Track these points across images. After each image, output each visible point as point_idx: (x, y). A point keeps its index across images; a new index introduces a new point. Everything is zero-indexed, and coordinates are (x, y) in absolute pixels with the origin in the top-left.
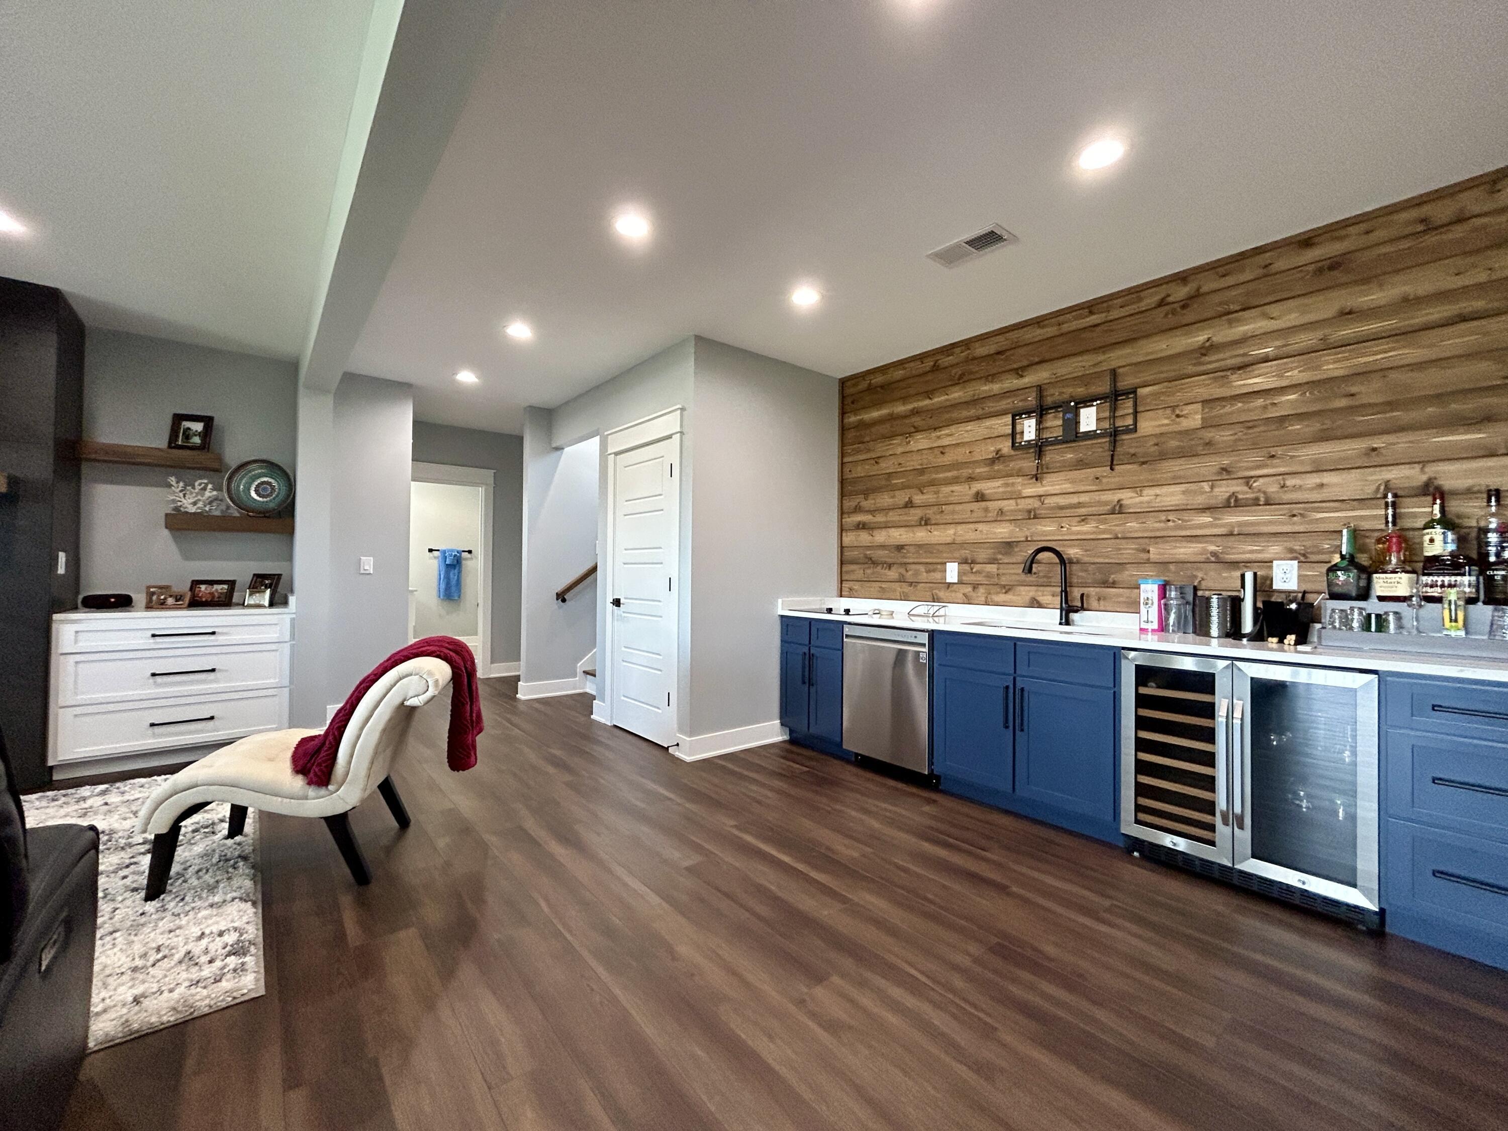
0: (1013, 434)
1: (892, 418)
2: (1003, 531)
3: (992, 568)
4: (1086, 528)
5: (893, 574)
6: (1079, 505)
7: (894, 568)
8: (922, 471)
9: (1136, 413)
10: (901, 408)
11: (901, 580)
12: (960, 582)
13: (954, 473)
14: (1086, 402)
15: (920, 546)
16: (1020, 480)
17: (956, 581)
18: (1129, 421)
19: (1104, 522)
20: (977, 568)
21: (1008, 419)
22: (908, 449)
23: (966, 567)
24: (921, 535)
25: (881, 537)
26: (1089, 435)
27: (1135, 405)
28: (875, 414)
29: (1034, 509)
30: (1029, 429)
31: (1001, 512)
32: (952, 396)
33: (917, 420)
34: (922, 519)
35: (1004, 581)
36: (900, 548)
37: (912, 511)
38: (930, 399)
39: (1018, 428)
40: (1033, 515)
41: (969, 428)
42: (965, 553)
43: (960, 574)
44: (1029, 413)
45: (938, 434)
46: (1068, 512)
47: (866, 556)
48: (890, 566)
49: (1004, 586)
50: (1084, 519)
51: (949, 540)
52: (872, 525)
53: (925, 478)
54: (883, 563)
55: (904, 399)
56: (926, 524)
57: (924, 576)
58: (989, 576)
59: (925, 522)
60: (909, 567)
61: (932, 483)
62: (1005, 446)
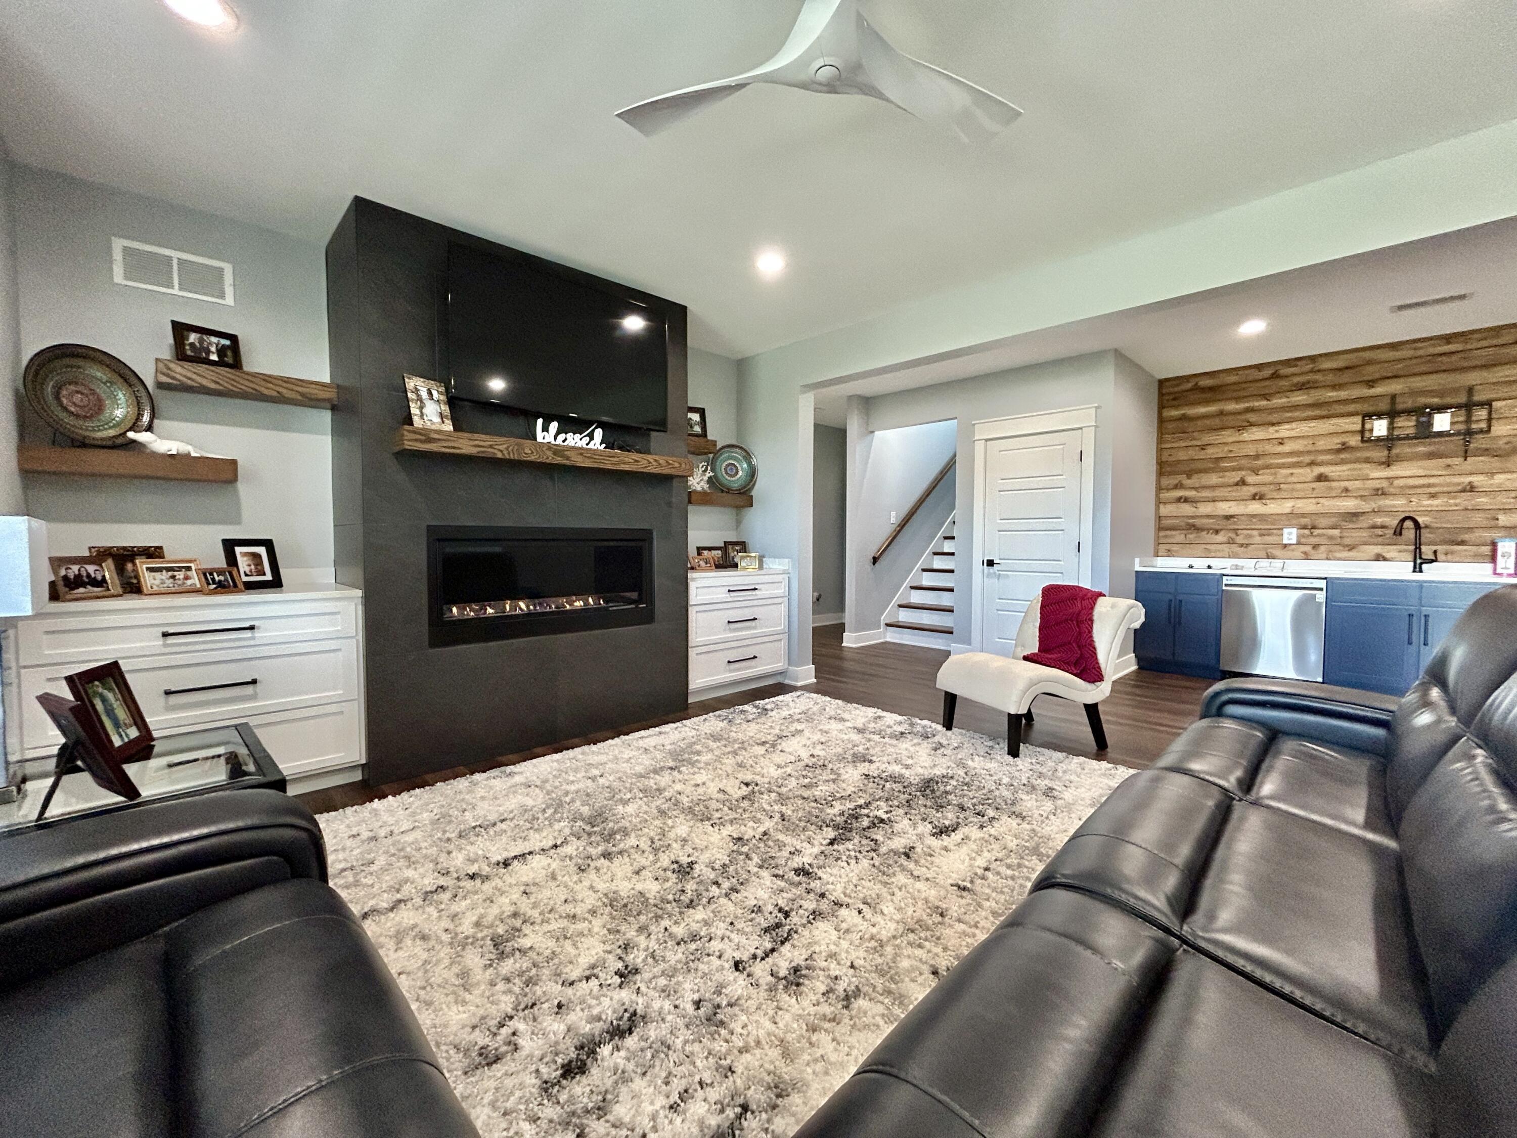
0: (1362, 432)
1: (1221, 413)
2: (1349, 504)
3: (1336, 532)
4: (1435, 502)
5: (1220, 538)
6: (1429, 486)
7: (1222, 533)
8: (1257, 457)
9: (1489, 420)
10: (1232, 406)
11: (1231, 542)
12: (1299, 543)
13: (1295, 460)
14: (1441, 409)
15: (1254, 516)
16: (1368, 465)
17: (1294, 541)
18: (1483, 425)
19: (1455, 498)
20: (1316, 532)
21: (1358, 419)
22: (1241, 438)
23: (1307, 532)
24: (1255, 507)
25: (1205, 509)
26: (1440, 434)
27: (1490, 413)
28: (1202, 410)
29: (1382, 488)
30: (1380, 428)
31: (1346, 490)
32: (1293, 399)
33: (1252, 417)
34: (1255, 495)
35: (1347, 541)
36: (1228, 517)
37: (1245, 488)
38: (1268, 400)
39: (1368, 426)
40: (1380, 493)
41: (1313, 425)
42: (1304, 521)
43: (1298, 537)
44: (1380, 416)
45: (1277, 428)
46: (1419, 491)
47: (1188, 524)
48: (1217, 532)
49: (1348, 546)
50: (1433, 496)
51: (1288, 511)
52: (1197, 499)
53: (1260, 462)
54: (1208, 530)
55: (1237, 399)
56: (1260, 498)
57: (1257, 539)
58: (1331, 538)
59: (1258, 497)
60: (1240, 531)
61: (1268, 467)
62: (1354, 441)
